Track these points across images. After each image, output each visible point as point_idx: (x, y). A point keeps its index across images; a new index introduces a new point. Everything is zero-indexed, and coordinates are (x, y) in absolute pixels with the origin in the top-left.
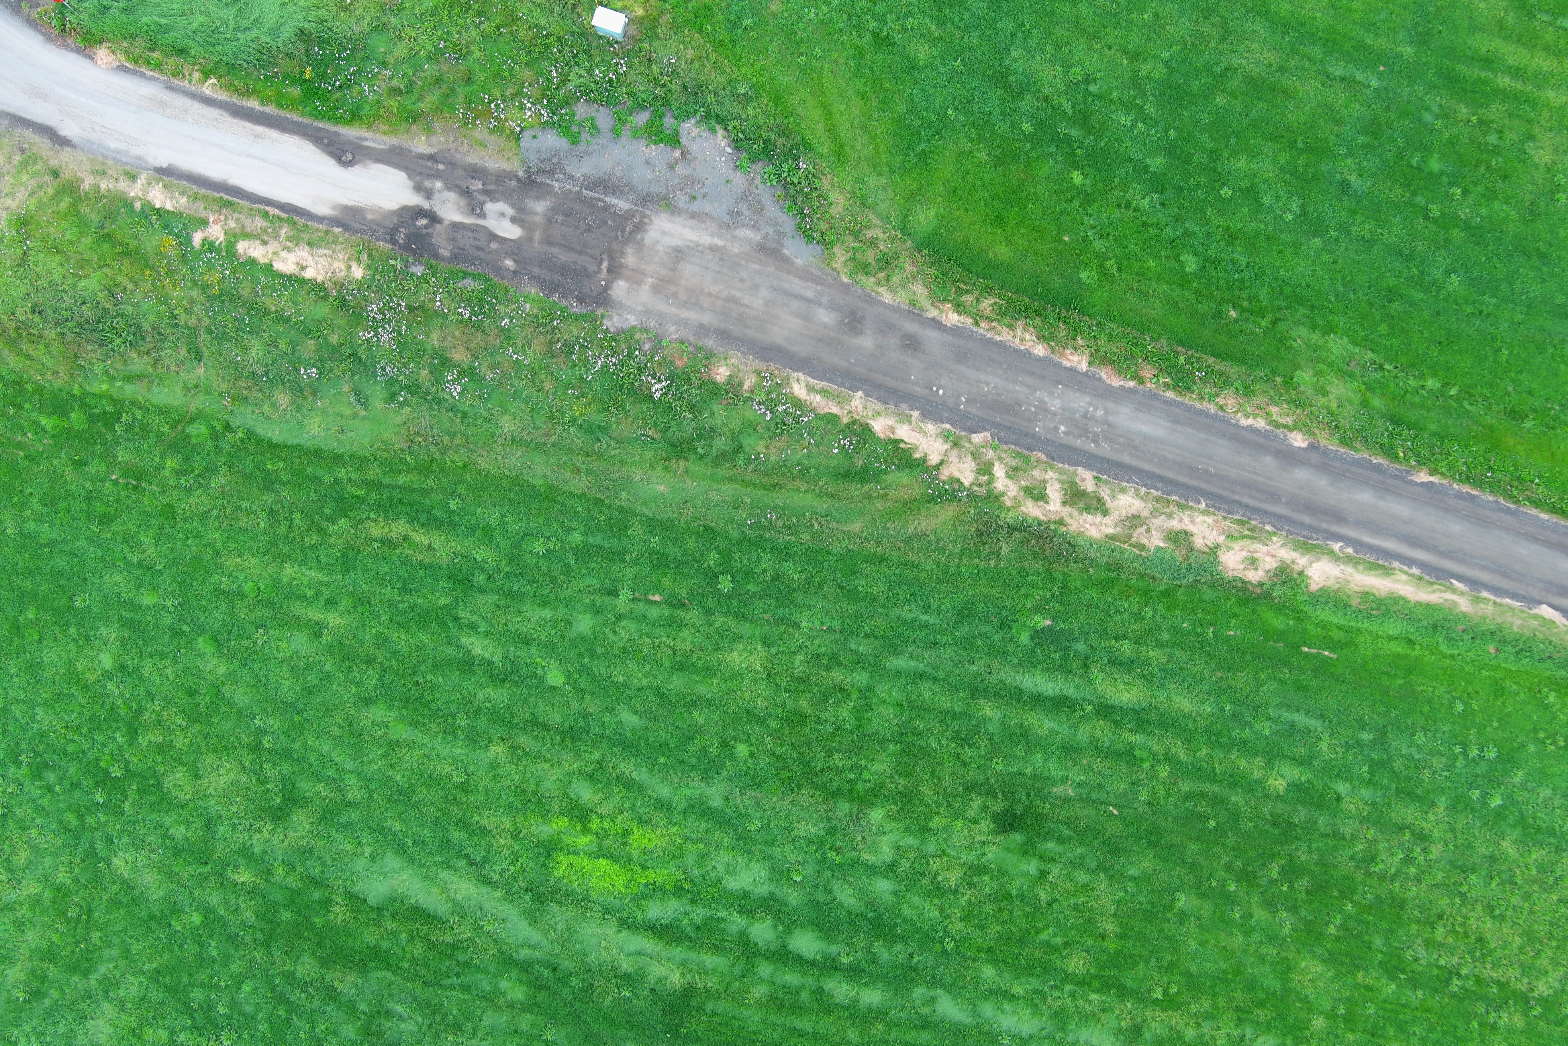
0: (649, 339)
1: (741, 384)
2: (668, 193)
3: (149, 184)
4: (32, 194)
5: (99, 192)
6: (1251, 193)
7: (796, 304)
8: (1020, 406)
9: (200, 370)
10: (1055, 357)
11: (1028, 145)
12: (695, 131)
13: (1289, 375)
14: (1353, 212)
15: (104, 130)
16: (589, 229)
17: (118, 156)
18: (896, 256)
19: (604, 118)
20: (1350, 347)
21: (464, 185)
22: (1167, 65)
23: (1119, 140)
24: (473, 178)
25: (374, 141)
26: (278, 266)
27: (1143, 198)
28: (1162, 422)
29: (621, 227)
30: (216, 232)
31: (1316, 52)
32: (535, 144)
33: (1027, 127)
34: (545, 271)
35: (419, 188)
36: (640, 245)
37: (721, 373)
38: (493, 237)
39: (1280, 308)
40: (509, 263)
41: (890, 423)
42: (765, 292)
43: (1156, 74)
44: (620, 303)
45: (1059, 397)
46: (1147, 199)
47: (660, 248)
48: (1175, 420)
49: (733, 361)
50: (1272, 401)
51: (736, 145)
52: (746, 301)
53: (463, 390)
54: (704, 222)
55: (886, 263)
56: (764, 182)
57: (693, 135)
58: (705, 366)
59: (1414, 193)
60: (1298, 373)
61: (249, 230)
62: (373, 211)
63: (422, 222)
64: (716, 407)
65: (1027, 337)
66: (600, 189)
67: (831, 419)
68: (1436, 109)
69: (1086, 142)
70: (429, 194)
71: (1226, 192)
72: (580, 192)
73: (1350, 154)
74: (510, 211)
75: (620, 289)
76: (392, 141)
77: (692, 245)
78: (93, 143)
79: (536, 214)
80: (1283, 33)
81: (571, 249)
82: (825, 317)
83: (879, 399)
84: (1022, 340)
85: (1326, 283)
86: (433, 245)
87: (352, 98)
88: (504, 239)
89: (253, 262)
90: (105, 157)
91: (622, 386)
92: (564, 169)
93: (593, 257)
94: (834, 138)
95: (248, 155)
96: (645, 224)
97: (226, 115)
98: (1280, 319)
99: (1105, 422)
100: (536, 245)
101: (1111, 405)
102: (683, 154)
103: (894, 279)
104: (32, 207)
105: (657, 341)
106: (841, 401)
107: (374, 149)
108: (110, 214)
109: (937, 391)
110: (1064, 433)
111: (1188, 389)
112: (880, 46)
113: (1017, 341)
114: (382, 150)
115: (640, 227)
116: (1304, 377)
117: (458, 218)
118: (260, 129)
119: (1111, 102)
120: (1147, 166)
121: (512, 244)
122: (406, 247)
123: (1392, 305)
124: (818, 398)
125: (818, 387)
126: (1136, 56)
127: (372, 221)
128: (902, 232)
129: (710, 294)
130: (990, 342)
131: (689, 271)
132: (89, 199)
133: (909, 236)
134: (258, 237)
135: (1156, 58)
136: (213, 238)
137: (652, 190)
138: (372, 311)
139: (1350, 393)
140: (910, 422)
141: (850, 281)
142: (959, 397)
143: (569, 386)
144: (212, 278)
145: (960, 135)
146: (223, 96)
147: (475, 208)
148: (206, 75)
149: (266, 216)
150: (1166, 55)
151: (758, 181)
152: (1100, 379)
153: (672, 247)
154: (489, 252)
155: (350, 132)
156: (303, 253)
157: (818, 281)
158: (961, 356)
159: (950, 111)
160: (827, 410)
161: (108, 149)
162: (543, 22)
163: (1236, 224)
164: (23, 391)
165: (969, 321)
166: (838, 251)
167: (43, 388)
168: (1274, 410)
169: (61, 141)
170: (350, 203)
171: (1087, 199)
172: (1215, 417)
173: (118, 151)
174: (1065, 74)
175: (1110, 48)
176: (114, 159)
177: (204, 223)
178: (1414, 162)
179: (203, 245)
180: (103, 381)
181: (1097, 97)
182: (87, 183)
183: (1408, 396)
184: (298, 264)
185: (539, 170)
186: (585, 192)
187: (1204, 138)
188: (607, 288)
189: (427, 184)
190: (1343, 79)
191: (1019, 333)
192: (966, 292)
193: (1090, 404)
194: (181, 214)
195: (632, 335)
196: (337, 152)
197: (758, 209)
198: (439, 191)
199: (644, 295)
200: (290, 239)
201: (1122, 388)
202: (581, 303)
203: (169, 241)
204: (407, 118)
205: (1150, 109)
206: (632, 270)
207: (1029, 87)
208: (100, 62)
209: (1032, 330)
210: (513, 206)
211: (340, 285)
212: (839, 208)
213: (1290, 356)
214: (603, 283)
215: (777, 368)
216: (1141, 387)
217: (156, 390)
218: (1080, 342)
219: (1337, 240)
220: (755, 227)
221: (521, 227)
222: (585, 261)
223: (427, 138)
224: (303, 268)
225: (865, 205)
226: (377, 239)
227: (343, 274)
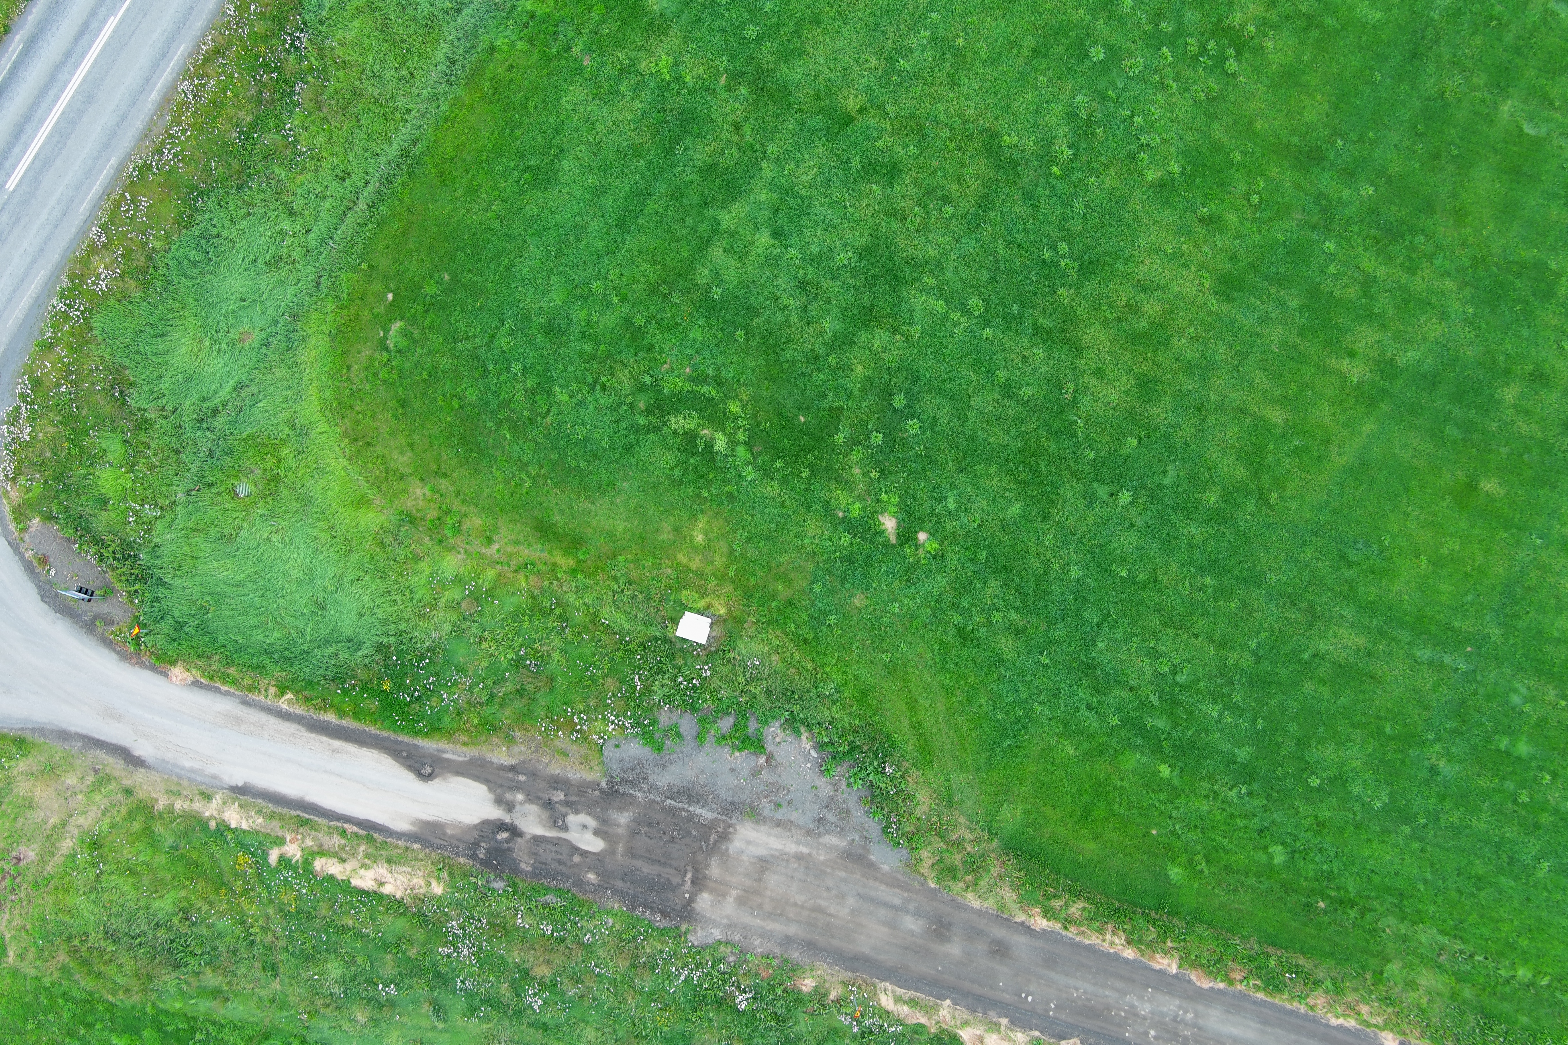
0: (733, 953)
1: (826, 995)
2: (752, 801)
3: (224, 803)
4: (105, 812)
5: (173, 811)
6: (1340, 781)
7: (883, 912)
8: (1110, 1011)
9: (276, 985)
10: (1145, 960)
11: (1115, 740)
12: (780, 736)
13: (1378, 969)
14: (1442, 798)
15: (178, 749)
16: (673, 840)
17: (193, 776)
18: (983, 857)
19: (688, 724)
20: (1440, 938)
21: (546, 796)
22: (1254, 653)
23: (1206, 731)
24: (555, 789)
25: (454, 753)
26: (355, 882)
27: (1231, 789)
28: (1252, 1024)
29: (705, 837)
30: (293, 851)
31: (1404, 635)
32: (618, 753)
33: (1114, 721)
34: (628, 884)
35: (499, 801)
36: (725, 855)
37: (807, 984)
38: (575, 850)
39: (1368, 897)
40: (591, 877)
41: (978, 1032)
42: (851, 901)
43: (1244, 664)
44: (705, 916)
45: (1149, 1000)
46: (1235, 790)
47: (745, 858)
48: (1265, 1022)
49: (819, 972)
50: (1363, 1000)
51: (820, 746)
52: (832, 910)
53: (545, 1003)
54: (789, 830)
55: (975, 866)
56: (849, 785)
57: (778, 740)
58: (791, 978)
59: (1503, 778)
60: (1389, 966)
61: (326, 847)
62: (454, 826)
63: (504, 835)
64: (801, 1015)
65: (1117, 941)
66: (684, 799)
67: (918, 1029)
68: (1524, 691)
69: (1174, 733)
70: (510, 807)
71: (1314, 782)
72: (663, 802)
73: (1439, 739)
74: (592, 823)
75: (704, 901)
76: (473, 752)
77: (777, 854)
78: (168, 762)
79: (619, 825)
80: (1371, 618)
81: (655, 861)
82: (912, 924)
83: (968, 1008)
84: (1112, 943)
85: (1415, 871)
86: (515, 860)
87: (432, 708)
88: (587, 852)
89: (332, 878)
90: (180, 777)
91: (705, 996)
92: (646, 779)
93: (677, 869)
94: (920, 735)
95: (326, 771)
96: (730, 833)
97: (302, 729)
98: (1370, 910)
99: (1195, 1025)
100: (619, 858)
101: (1200, 1008)
102: (768, 760)
103: (982, 883)
104: (105, 828)
105: (743, 953)
106: (930, 1010)
107: (453, 761)
108: (185, 835)
109: (1026, 997)
110: (1154, 1037)
111: (1280, 991)
112: (965, 639)
113: (1106, 944)
114: (462, 762)
115: (724, 837)
116: (1393, 968)
117: (539, 831)
118: (337, 744)
119: (1198, 691)
120: (1234, 756)
121: (594, 857)
122: (486, 863)
123: (1482, 894)
124: (906, 1009)
125: (906, 997)
126: (1222, 645)
127: (452, 836)
128: (989, 832)
129: (795, 905)
130: (1079, 945)
131: (774, 881)
132: (163, 819)
133: (995, 835)
134: (335, 855)
135: (1244, 646)
136: (289, 855)
137: (736, 798)
138: (452, 927)
139: (1440, 985)
140: (999, 1032)
141: (937, 886)
142: (1048, 1003)
143: (651, 996)
144: (288, 898)
145: (1047, 729)
146: (299, 710)
147: (557, 821)
148: (282, 690)
149: (343, 833)
150: (1253, 644)
151: (843, 786)
152: (1190, 981)
153: (757, 857)
154: (572, 866)
155: (428, 745)
156: (382, 870)
157: (905, 887)
158: (1050, 961)
159: (1036, 704)
160: (914, 1021)
161: (183, 769)
162: (626, 626)
163: (1325, 814)
164: (93, 1011)
165: (1057, 926)
166: (924, 853)
167: (114, 1005)
168: (1364, 1009)
169: (135, 762)
170: (430, 818)
171: (1175, 792)
172: (1305, 1017)
173: (192, 771)
174: (1152, 664)
175: (1196, 636)
176: (189, 779)
177: (280, 841)
178: (1502, 746)
179: (280, 861)
180: (175, 1000)
181: (1184, 687)
182: (161, 803)
183: (1499, 987)
184: (376, 880)
185: (622, 780)
186: (668, 802)
187: (1293, 727)
188: (691, 901)
189: (509, 796)
190: (1430, 664)
191: (1108, 937)
192: (1055, 896)
193: (1180, 1007)
194: (258, 833)
195: (717, 949)
196: (417, 766)
197: (844, 814)
198: (521, 804)
199: (729, 908)
200: (368, 856)
201: (1212, 989)
202: (665, 917)
203: (244, 861)
204: (489, 730)
205: (1237, 698)
206: (716, 881)
207: (1115, 679)
208: (174, 679)
209: (1121, 933)
210: (596, 817)
211: (419, 900)
212: (925, 808)
213: (1379, 948)
214: (687, 895)
215: (863, 980)
216: (1231, 988)
217: (231, 1007)
218: (1169, 944)
219: (1425, 826)
220: (841, 833)
221: (604, 839)
222: (668, 873)
223: (508, 748)
224: (382, 884)
225: (950, 803)
226: (457, 855)
227: (423, 891)
